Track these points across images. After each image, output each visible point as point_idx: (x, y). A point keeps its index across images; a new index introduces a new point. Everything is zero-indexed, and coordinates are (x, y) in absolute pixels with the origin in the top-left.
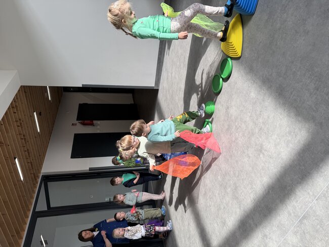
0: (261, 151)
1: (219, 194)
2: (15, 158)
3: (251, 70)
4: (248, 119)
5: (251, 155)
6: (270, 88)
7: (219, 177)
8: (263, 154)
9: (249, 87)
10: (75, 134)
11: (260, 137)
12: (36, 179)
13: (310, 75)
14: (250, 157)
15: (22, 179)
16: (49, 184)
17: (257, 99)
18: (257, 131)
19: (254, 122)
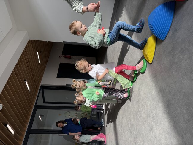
0: (151, 129)
1: (128, 133)
2: (25, 81)
3: (155, 76)
4: (148, 105)
5: (146, 127)
6: (163, 97)
7: (129, 124)
8: (152, 132)
9: (152, 86)
10: (60, 63)
11: (153, 121)
12: (37, 88)
13: (187, 109)
14: (145, 127)
15: (29, 90)
16: (45, 90)
17: (156, 97)
18: (152, 116)
19: (151, 109)
